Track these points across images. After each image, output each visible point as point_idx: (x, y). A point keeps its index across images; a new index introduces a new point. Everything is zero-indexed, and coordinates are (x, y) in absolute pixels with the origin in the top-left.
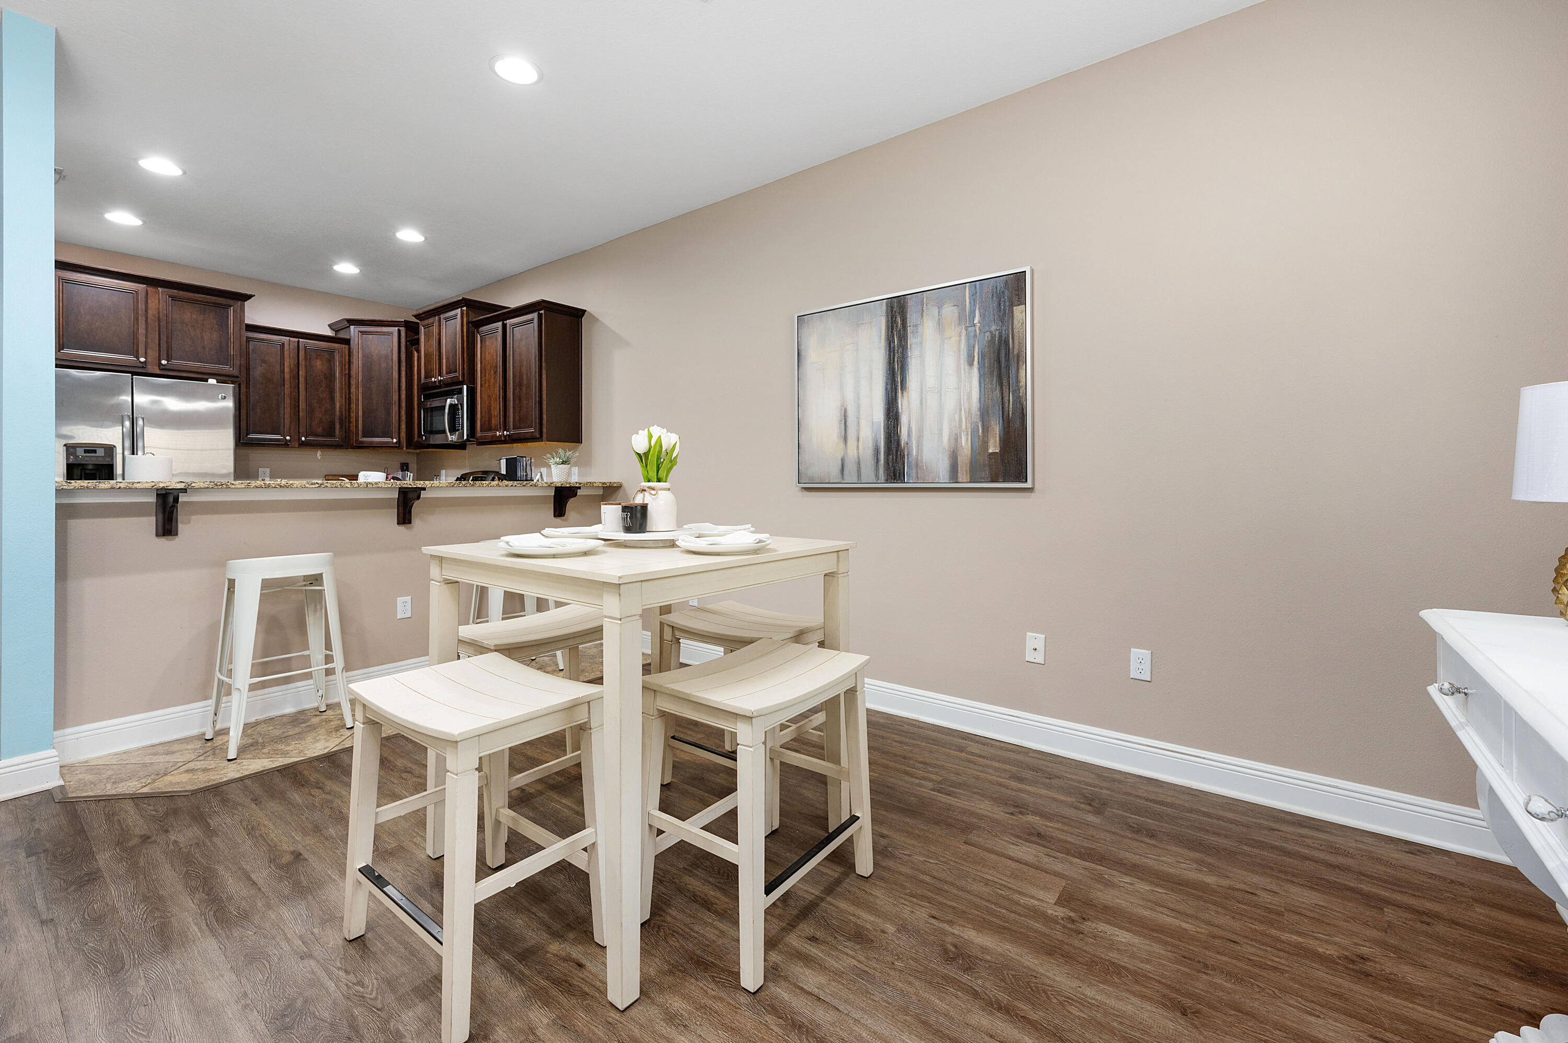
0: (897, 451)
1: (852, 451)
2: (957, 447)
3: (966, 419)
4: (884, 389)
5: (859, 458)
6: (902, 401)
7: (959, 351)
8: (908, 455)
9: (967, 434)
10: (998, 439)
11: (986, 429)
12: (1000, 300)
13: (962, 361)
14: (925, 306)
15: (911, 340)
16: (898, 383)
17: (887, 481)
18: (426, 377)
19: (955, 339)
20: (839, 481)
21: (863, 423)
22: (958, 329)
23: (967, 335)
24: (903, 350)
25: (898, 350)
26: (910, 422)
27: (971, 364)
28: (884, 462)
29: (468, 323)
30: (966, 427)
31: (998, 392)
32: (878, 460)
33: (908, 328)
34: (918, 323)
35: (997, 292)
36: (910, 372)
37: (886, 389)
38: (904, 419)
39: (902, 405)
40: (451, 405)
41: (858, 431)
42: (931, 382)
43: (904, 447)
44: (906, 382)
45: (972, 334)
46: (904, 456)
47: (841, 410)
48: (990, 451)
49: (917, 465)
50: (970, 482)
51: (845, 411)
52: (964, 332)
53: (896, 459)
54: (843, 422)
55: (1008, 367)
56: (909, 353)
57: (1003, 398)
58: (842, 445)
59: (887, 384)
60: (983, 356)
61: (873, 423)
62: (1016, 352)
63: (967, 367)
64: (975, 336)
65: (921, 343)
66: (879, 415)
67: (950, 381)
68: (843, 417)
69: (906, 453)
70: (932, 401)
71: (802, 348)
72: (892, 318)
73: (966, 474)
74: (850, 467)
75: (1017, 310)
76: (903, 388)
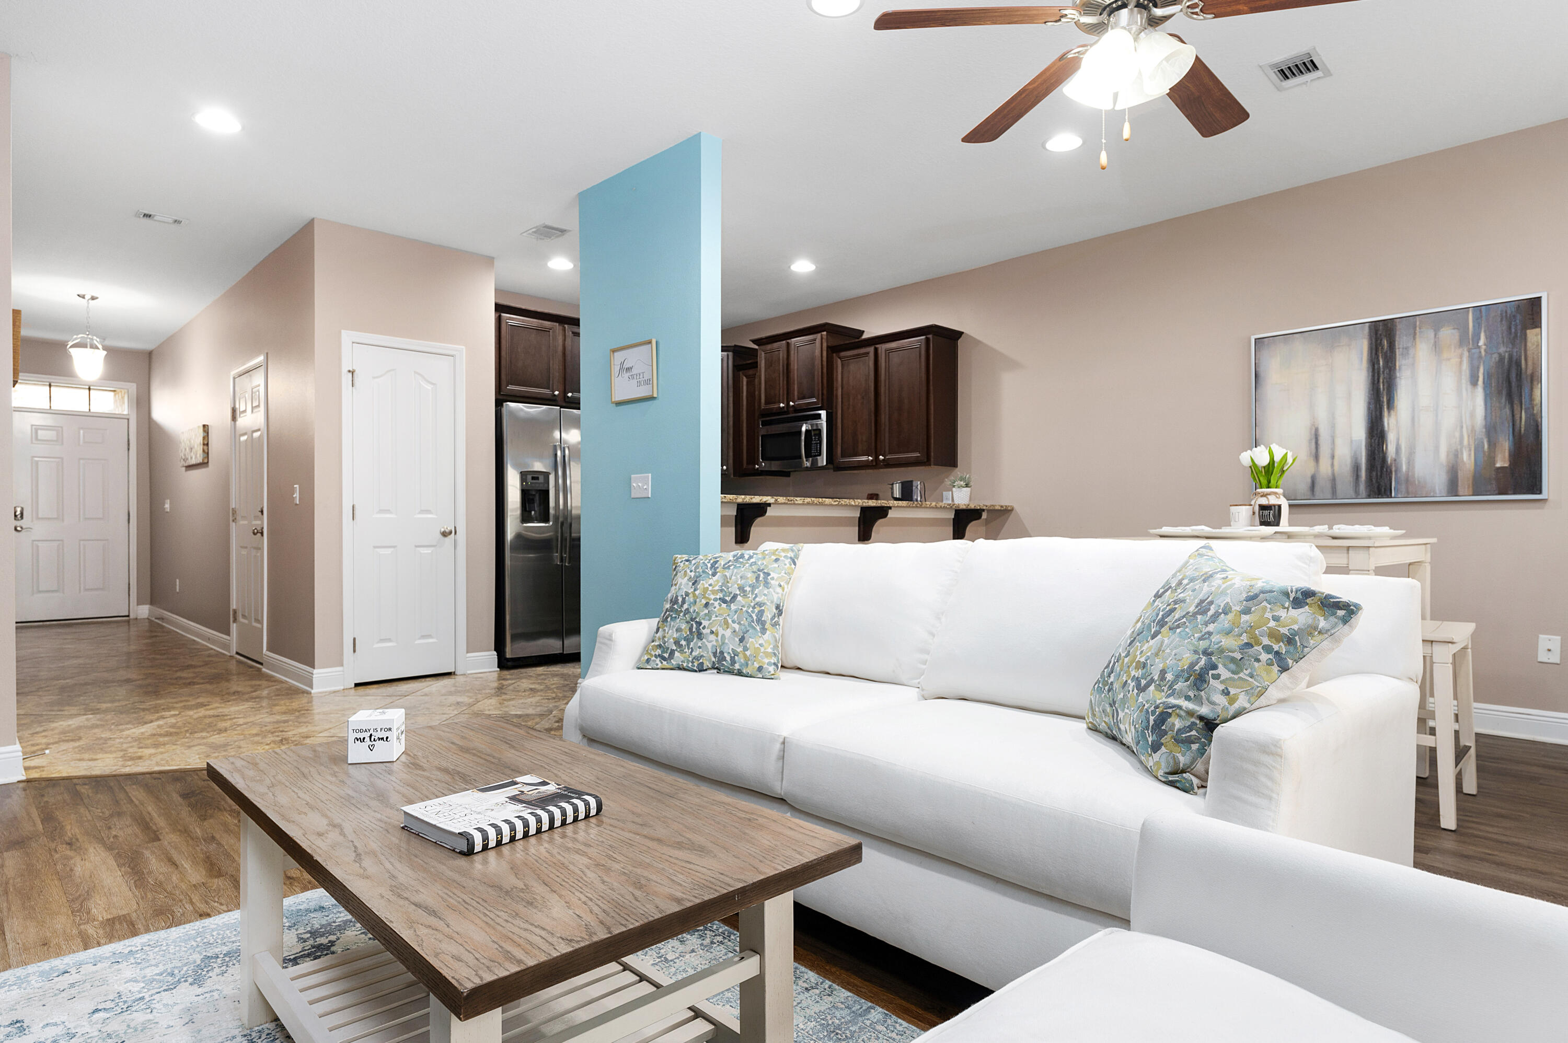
0: (1382, 467)
1: (1325, 468)
2: (1456, 461)
3: (1469, 436)
4: (1366, 408)
5: (1333, 475)
6: (1388, 420)
7: (1460, 371)
8: (1396, 471)
9: (1470, 450)
10: (1507, 454)
11: (1493, 445)
12: (1511, 323)
13: (1464, 381)
14: (1418, 329)
15: (1400, 362)
16: (1383, 402)
17: (1369, 497)
18: (767, 403)
19: (1455, 360)
20: (1308, 497)
21: (1339, 441)
22: (1459, 351)
23: (1471, 358)
24: (1390, 371)
25: (1383, 372)
26: (1398, 440)
27: (1474, 383)
28: (1366, 477)
29: (828, 347)
30: (1469, 444)
31: (1507, 411)
32: (1357, 477)
33: (1397, 350)
34: (1410, 345)
35: (1506, 316)
36: (1399, 391)
37: (1369, 408)
38: (1391, 437)
39: (1388, 424)
40: (807, 431)
41: (1333, 450)
42: (1425, 401)
43: (1391, 464)
44: (1394, 402)
45: (1476, 356)
46: (1391, 472)
47: (1311, 429)
48: (1498, 465)
49: (1407, 480)
50: (1473, 495)
51: (1317, 430)
52: (1466, 354)
53: (1381, 476)
54: (1314, 441)
55: (1520, 387)
56: (1398, 374)
57: (1513, 416)
58: (1312, 463)
59: (1369, 403)
60: (1488, 377)
61: (1351, 441)
62: (1529, 372)
63: (1469, 387)
64: (1480, 357)
65: (1413, 364)
66: (1359, 432)
67: (1449, 399)
68: (1313, 437)
69: (1393, 469)
70: (1426, 419)
71: (1261, 370)
72: (1376, 341)
73: (1468, 488)
74: (1323, 483)
75: (1531, 333)
76: (1390, 405)
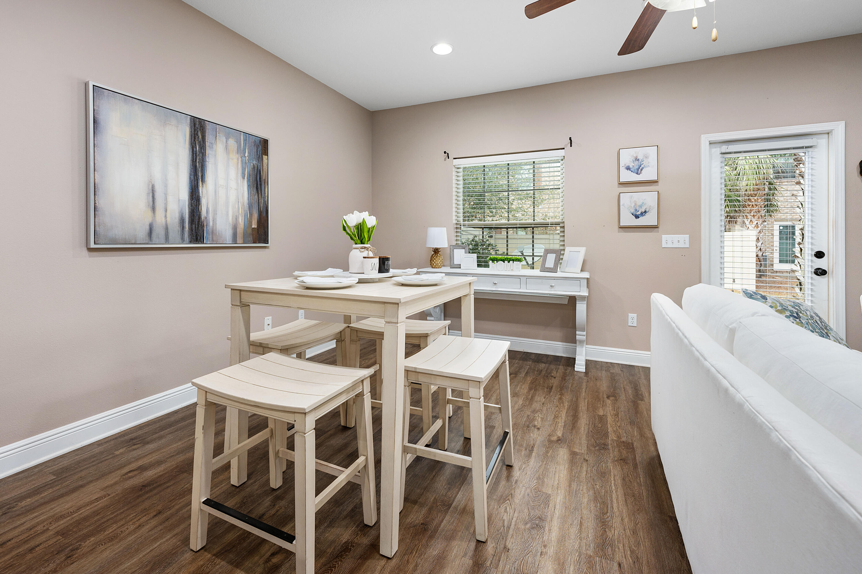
0: (199, 222)
1: (160, 218)
2: (237, 223)
3: (242, 208)
4: (188, 177)
5: (167, 225)
6: (202, 189)
7: (238, 169)
8: (206, 225)
9: (242, 217)
10: (256, 221)
11: (251, 215)
12: (257, 149)
13: (239, 174)
14: (218, 133)
15: (208, 151)
16: (199, 176)
17: (191, 242)
19: (235, 160)
20: (147, 242)
21: (170, 199)
22: (237, 156)
23: (242, 161)
24: (203, 155)
25: (199, 155)
26: (208, 204)
27: (244, 178)
28: (189, 228)
30: (242, 213)
31: (256, 196)
32: (183, 228)
33: (207, 143)
34: (213, 142)
35: (256, 144)
36: (208, 172)
37: (190, 178)
38: (204, 202)
39: (202, 192)
41: (166, 204)
42: (221, 182)
43: (204, 220)
44: (205, 178)
45: (244, 161)
46: (204, 226)
47: (149, 185)
48: (253, 227)
49: (213, 232)
50: (243, 243)
51: (153, 187)
52: (240, 159)
53: (198, 227)
54: (151, 195)
55: (261, 185)
56: (207, 159)
57: (259, 200)
58: (150, 213)
59: (191, 175)
60: (249, 175)
61: (179, 200)
62: (264, 178)
63: (242, 179)
64: (246, 163)
65: (215, 155)
66: (184, 195)
67: (233, 184)
68: (151, 191)
69: (205, 224)
70: (222, 193)
72: (195, 131)
73: (241, 239)
74: (159, 231)
75: (265, 157)
76: (203, 181)
